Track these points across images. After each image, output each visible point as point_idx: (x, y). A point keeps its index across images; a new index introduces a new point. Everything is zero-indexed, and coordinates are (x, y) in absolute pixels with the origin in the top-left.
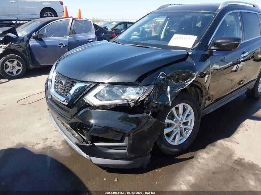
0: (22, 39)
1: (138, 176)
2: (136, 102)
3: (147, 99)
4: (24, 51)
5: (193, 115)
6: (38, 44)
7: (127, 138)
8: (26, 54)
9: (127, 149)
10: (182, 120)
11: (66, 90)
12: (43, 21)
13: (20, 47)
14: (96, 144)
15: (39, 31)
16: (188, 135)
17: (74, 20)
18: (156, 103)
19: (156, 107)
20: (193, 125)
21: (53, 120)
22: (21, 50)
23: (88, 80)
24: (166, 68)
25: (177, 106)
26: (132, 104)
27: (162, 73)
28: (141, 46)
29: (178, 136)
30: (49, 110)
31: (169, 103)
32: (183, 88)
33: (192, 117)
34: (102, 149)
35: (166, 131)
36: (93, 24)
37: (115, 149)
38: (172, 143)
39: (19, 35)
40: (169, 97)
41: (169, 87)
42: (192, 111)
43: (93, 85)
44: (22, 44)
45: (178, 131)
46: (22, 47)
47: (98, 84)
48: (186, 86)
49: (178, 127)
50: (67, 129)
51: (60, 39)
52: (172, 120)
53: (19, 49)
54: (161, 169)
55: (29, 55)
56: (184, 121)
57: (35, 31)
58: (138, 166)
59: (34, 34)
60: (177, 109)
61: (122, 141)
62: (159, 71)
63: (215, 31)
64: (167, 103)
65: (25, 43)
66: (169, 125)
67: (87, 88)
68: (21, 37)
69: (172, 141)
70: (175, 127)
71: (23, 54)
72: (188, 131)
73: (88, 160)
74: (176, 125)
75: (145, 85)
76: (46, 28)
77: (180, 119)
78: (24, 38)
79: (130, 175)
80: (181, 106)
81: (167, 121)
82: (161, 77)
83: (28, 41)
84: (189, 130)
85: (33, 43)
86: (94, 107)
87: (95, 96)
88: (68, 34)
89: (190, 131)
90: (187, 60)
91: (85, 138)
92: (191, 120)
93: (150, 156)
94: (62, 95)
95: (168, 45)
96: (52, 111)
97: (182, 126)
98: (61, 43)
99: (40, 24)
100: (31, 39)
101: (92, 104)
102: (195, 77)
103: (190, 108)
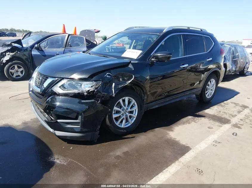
0: (26, 49)
1: (88, 146)
2: (88, 92)
3: (96, 90)
4: (27, 59)
5: (136, 106)
6: (39, 53)
7: (80, 117)
8: (28, 62)
9: (80, 124)
10: (127, 109)
11: (42, 83)
12: (44, 36)
13: (23, 55)
14: (59, 121)
15: (41, 43)
16: (133, 122)
17: (70, 36)
18: (102, 94)
19: (103, 97)
20: (136, 114)
21: (33, 107)
22: (24, 58)
23: (56, 76)
24: (112, 71)
25: (124, 98)
26: (86, 94)
27: (108, 73)
28: (103, 56)
29: (124, 121)
30: (31, 101)
31: (113, 94)
32: (124, 85)
33: (136, 108)
34: (62, 124)
35: (114, 116)
36: (85, 39)
37: (71, 125)
38: (120, 126)
39: (24, 46)
40: (113, 90)
41: (114, 84)
42: (136, 104)
43: (59, 80)
44: (26, 53)
45: (124, 117)
46: (26, 56)
47: (63, 79)
48: (127, 84)
49: (124, 114)
50: (41, 112)
51: (57, 50)
52: (120, 108)
53: (23, 57)
54: (107, 143)
55: (30, 62)
56: (129, 110)
57: (37, 43)
58: (89, 139)
59: (36, 46)
60: (124, 101)
61: (76, 118)
62: (106, 72)
63: (155, 49)
64: (111, 94)
65: (28, 52)
66: (118, 112)
67: (56, 81)
68: (25, 48)
69: (119, 125)
70: (121, 114)
71: (26, 61)
72: (133, 119)
73: (53, 133)
74: (122, 112)
75: (95, 81)
76: (47, 41)
77: (125, 108)
78: (27, 48)
79: (82, 146)
80: (127, 99)
81: (115, 108)
82: (107, 76)
83: (31, 51)
84: (134, 117)
85: (35, 52)
86: (59, 95)
87: (60, 87)
88: (64, 46)
89: (135, 119)
90: (129, 66)
91: (53, 118)
92: (136, 110)
93: (99, 132)
94: (39, 88)
95: (122, 56)
96: (33, 102)
97: (127, 114)
98: (58, 53)
99: (42, 38)
100: (33, 50)
101: (57, 92)
102: (133, 78)
103: (133, 101)
